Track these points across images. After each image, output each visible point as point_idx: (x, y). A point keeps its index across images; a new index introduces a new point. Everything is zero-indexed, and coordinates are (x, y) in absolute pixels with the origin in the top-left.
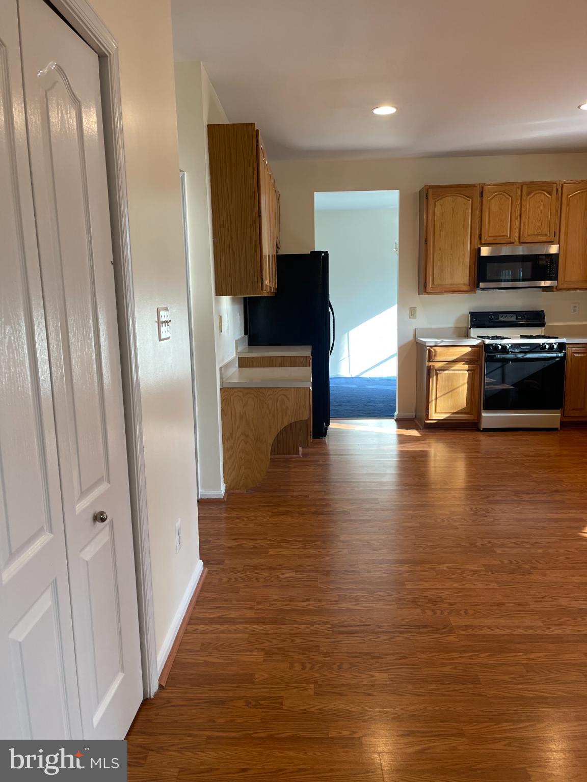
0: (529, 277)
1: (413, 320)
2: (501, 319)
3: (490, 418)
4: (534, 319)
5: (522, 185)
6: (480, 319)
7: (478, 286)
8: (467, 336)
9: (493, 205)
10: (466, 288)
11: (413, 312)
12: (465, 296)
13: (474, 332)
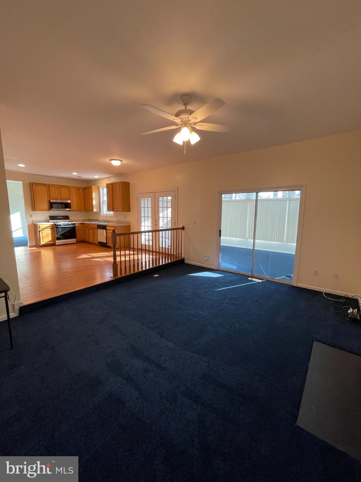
0: (64, 208)
1: (31, 218)
2: (58, 218)
3: (58, 242)
4: (66, 218)
5: (60, 185)
6: (52, 218)
7: (51, 209)
8: (49, 222)
9: (52, 189)
10: (48, 210)
11: (31, 216)
12: (47, 212)
13: (51, 221)
